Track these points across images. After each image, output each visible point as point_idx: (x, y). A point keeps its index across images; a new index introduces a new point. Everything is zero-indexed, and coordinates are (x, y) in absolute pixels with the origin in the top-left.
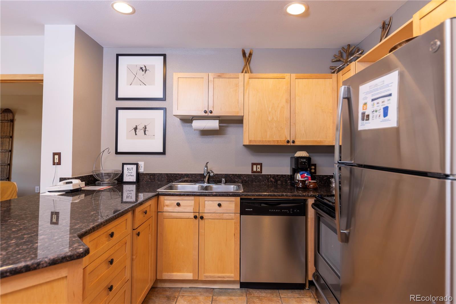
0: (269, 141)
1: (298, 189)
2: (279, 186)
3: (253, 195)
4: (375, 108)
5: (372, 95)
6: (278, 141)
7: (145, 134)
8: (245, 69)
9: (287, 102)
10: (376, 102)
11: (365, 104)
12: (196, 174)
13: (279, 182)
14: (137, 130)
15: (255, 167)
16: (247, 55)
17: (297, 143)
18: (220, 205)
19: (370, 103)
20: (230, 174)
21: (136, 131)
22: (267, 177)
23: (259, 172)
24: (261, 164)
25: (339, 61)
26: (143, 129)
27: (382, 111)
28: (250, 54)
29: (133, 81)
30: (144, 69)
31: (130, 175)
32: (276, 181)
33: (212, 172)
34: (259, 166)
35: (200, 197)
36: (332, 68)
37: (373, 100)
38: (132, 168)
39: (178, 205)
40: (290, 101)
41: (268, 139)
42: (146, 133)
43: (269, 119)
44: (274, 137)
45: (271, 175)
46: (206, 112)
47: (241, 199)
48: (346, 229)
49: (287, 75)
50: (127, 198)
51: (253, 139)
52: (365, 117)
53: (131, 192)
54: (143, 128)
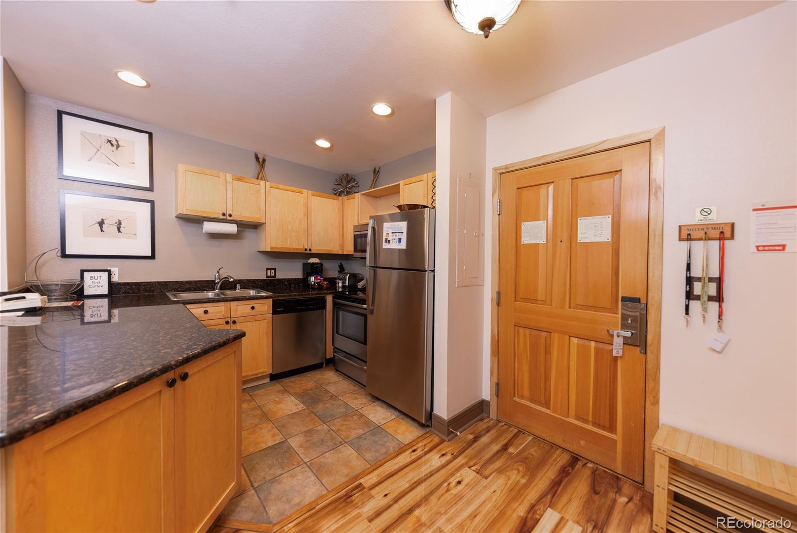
0: (289, 248)
1: (313, 289)
2: (292, 289)
3: (282, 297)
4: (394, 237)
5: (392, 230)
6: (297, 248)
7: (119, 231)
8: (261, 175)
9: (305, 215)
10: (394, 234)
11: (388, 234)
12: (201, 281)
13: (293, 285)
14: (103, 225)
15: (269, 272)
16: (261, 160)
17: (313, 251)
18: (253, 308)
19: (390, 234)
20: (244, 280)
21: (101, 227)
22: (280, 281)
23: (273, 277)
24: (275, 270)
25: (340, 185)
26: (116, 225)
27: (398, 240)
28: (264, 161)
29: (93, 156)
30: (114, 143)
31: (97, 286)
32: (290, 284)
33: (231, 278)
34: (273, 271)
35: (231, 302)
36: (334, 190)
37: (392, 233)
38: (100, 277)
39: (206, 312)
40: (307, 214)
41: (288, 246)
42: (121, 230)
43: (290, 228)
44: (294, 245)
45: (285, 279)
46: (224, 214)
47: (273, 301)
48: (372, 307)
49: (305, 191)
50: (91, 317)
51: (275, 246)
52: (388, 241)
53: (99, 309)
54: (116, 223)
